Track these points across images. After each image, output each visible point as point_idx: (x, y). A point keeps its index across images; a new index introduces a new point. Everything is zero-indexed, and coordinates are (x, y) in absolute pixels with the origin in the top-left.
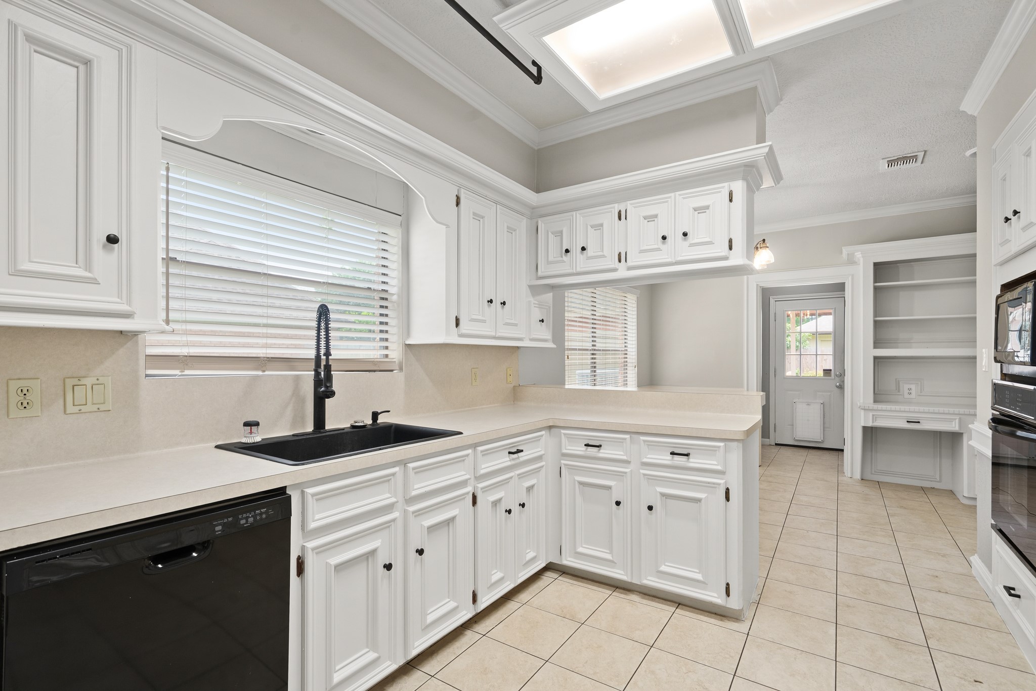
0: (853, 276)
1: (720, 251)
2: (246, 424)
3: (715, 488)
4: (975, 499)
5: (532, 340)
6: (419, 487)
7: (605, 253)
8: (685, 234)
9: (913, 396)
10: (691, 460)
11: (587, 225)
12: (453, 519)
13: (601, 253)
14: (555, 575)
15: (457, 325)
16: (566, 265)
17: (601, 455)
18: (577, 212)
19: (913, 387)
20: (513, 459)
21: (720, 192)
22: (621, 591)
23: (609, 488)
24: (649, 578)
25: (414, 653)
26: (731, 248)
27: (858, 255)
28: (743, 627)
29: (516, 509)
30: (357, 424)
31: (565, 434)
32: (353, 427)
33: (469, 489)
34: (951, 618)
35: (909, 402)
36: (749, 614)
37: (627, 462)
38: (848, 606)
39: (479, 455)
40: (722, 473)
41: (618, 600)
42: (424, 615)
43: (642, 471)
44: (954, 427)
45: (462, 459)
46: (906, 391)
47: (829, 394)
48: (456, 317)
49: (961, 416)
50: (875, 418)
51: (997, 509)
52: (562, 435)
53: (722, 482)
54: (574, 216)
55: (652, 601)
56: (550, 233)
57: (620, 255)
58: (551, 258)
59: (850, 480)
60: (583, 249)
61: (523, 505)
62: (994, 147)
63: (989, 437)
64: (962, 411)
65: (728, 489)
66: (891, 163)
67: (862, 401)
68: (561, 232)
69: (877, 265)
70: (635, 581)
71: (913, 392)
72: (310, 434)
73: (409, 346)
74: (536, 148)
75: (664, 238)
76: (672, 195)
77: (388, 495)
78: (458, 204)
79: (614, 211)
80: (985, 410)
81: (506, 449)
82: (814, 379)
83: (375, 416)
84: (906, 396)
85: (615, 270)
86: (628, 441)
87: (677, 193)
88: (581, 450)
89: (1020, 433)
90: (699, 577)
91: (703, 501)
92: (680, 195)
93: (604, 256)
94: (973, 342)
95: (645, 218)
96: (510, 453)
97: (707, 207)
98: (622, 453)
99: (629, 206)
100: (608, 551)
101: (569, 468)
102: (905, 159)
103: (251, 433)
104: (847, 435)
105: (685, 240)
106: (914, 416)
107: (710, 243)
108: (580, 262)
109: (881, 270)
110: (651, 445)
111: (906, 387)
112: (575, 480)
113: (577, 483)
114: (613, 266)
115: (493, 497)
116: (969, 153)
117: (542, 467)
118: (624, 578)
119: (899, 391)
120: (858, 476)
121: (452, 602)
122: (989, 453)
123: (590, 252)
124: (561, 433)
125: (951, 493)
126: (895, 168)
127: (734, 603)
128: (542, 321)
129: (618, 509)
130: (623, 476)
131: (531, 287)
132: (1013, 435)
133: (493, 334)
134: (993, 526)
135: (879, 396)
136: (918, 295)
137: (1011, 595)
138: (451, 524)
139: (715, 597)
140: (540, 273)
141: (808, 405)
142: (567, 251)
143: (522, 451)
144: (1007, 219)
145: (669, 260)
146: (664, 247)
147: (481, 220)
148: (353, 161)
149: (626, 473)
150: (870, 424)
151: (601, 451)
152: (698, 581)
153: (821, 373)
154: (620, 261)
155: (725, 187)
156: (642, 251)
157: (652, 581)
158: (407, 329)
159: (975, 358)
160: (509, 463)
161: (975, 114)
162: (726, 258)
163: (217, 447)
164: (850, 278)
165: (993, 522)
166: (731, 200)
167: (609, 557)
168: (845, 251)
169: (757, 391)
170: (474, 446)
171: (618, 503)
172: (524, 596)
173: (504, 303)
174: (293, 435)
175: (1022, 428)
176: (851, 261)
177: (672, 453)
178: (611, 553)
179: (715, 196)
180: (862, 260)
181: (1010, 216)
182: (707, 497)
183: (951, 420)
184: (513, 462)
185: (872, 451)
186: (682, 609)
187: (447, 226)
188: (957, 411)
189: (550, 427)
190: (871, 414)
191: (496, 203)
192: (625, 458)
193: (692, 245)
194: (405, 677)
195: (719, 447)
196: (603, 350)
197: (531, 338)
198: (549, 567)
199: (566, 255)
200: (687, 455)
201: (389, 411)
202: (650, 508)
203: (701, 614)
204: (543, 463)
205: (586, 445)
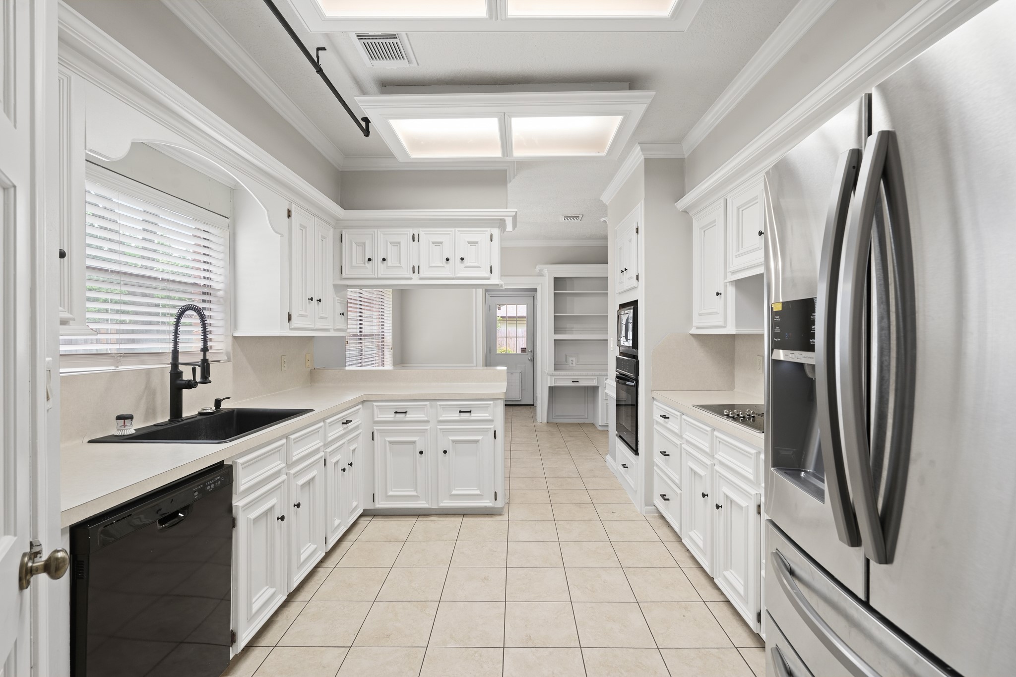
0: (542, 284)
1: (485, 273)
2: (119, 418)
3: (488, 431)
4: (608, 426)
5: (335, 330)
6: (296, 454)
7: (402, 265)
8: (462, 259)
9: (574, 365)
10: (472, 415)
11: (387, 241)
12: (313, 479)
13: (399, 265)
14: (369, 519)
15: (290, 319)
16: (367, 271)
17: (407, 419)
18: (378, 229)
19: (574, 359)
20: (345, 429)
21: (485, 233)
22: (423, 516)
23: (414, 442)
24: (444, 502)
25: (295, 585)
26: (491, 272)
27: (545, 271)
28: (505, 517)
29: (347, 467)
30: (205, 411)
31: (377, 406)
32: (201, 414)
33: (322, 454)
34: (600, 488)
35: (572, 369)
36: (506, 510)
37: (428, 422)
38: (555, 494)
39: (328, 425)
40: (492, 421)
41: (422, 523)
42: (299, 555)
43: (439, 427)
44: (594, 383)
45: (316, 431)
46: (571, 362)
47: (524, 365)
48: (288, 313)
49: (598, 376)
50: (556, 381)
51: (619, 426)
52: (375, 407)
53: (492, 427)
54: (376, 232)
55: (446, 517)
56: (354, 243)
57: (413, 267)
58: (354, 264)
59: (540, 424)
60: (384, 260)
61: (351, 464)
62: (616, 229)
63: (614, 387)
64: (599, 373)
65: (495, 431)
66: (566, 217)
67: (548, 370)
68: (364, 244)
69: (556, 279)
70: (435, 506)
71: (574, 362)
72: (167, 424)
73: (235, 338)
74: (340, 170)
75: (447, 260)
76: (453, 229)
77: (279, 462)
78: (289, 216)
79: (410, 233)
80: (612, 372)
81: (339, 421)
82: (517, 355)
83: (218, 403)
84: (571, 365)
85: (410, 279)
86: (428, 406)
87: (457, 229)
88: (391, 416)
89: (628, 383)
90: (478, 492)
91: (480, 441)
92: (459, 231)
93: (401, 267)
94: (605, 330)
95: (433, 243)
96: (343, 423)
97: (477, 243)
98: (424, 416)
99: (422, 232)
100: (413, 490)
101: (380, 432)
102: (572, 217)
103: (131, 424)
104: (538, 394)
105: (462, 263)
106: (575, 378)
107: (479, 267)
108: (382, 270)
109: (559, 282)
110: (445, 408)
111: (571, 359)
112: (385, 441)
113: (387, 443)
114: (408, 276)
115: (334, 460)
116: (602, 220)
117: (360, 433)
118: (426, 506)
119: (567, 362)
120: (545, 421)
121: (312, 545)
122: (614, 396)
123: (389, 262)
124: (373, 406)
125: (593, 425)
126: (567, 221)
127: (499, 504)
128: (343, 314)
129: (421, 457)
130: (424, 432)
131: (335, 286)
132: (625, 384)
133: (312, 326)
134: (616, 435)
135: (558, 366)
136: (576, 299)
137: (625, 467)
138: (311, 483)
139: (487, 503)
140: (344, 275)
141: (512, 374)
142: (370, 260)
143: (351, 421)
144: (622, 271)
145: (451, 276)
146: (447, 266)
147: (304, 230)
148: (193, 167)
149: (427, 429)
150: (553, 385)
151: (407, 416)
152: (477, 495)
153: (519, 352)
154: (414, 272)
155: (488, 231)
156: (431, 267)
157: (446, 503)
158: (234, 322)
159: (607, 340)
160: (343, 432)
161: (607, 204)
162: (488, 279)
163: (90, 442)
164: (540, 286)
165: (617, 433)
166: (491, 240)
167: (414, 493)
168: (538, 267)
169: (483, 366)
170: (324, 420)
171: (421, 453)
172: (352, 537)
173: (320, 300)
174: (155, 425)
175: (629, 381)
176: (540, 274)
177: (460, 412)
178: (416, 490)
179: (481, 235)
180: (547, 274)
181: (624, 270)
182: (483, 438)
183: (593, 379)
184: (345, 431)
185: (552, 403)
186: (466, 517)
187: (282, 235)
188: (596, 373)
189: (363, 402)
190: (553, 378)
191: (314, 215)
192: (426, 419)
193: (466, 267)
194: (286, 609)
195: (490, 404)
196: (370, 335)
197: (336, 328)
198: (365, 514)
199: (368, 263)
200: (470, 412)
201: (229, 398)
202: (445, 452)
203: (479, 517)
204: (360, 431)
205: (395, 413)
